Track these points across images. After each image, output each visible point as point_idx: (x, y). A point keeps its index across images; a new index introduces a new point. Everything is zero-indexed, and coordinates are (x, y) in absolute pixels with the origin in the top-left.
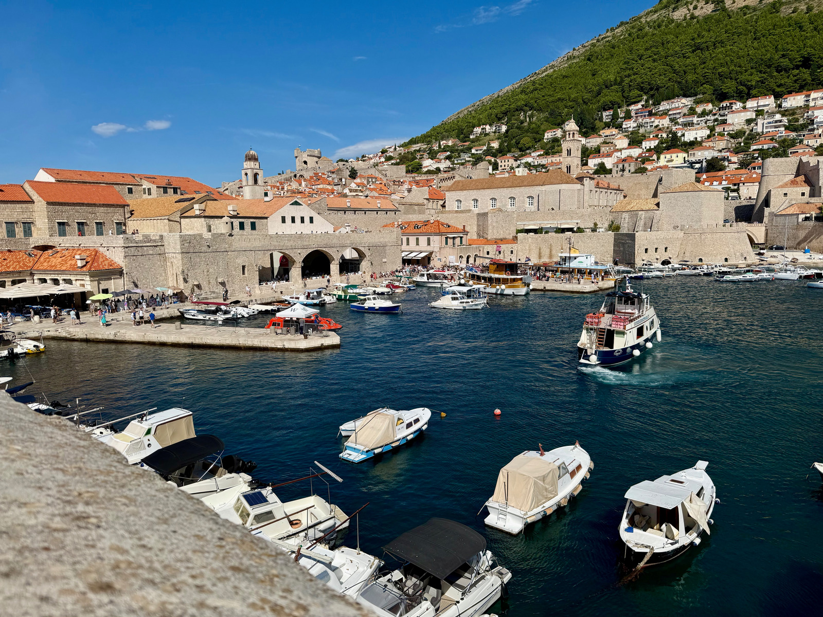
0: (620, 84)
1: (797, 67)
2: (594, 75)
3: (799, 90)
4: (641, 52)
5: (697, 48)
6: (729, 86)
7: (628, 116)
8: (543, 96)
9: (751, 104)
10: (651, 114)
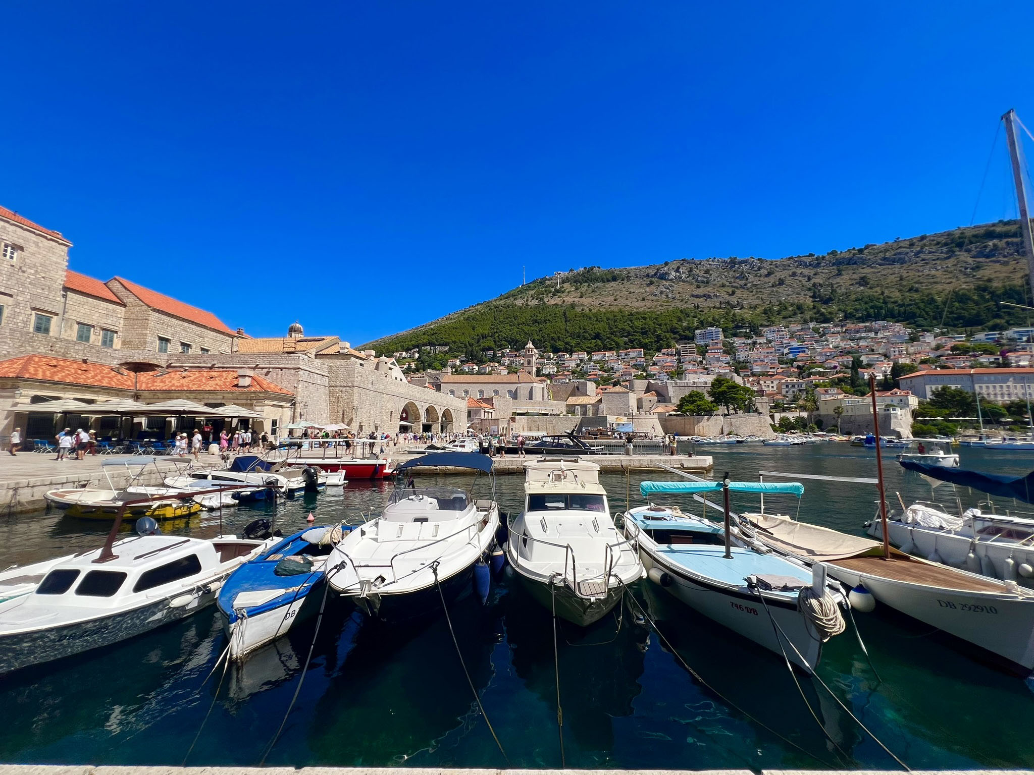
0: (491, 337)
1: (592, 339)
2: (473, 329)
3: (599, 350)
4: (502, 319)
5: (535, 321)
6: (560, 344)
7: (503, 356)
8: (442, 338)
9: (575, 356)
10: (516, 356)
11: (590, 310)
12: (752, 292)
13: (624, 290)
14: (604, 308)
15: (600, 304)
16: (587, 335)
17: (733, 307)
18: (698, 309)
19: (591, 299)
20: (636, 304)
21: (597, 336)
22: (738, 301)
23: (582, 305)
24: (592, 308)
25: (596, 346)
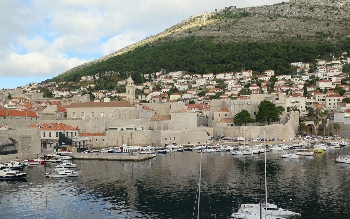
7: (155, 77)
11: (223, 41)
12: (342, 24)
13: (250, 24)
14: (234, 39)
15: (231, 35)
16: (216, 60)
17: (326, 36)
18: (300, 38)
19: (225, 32)
20: (257, 35)
21: (223, 62)
22: (329, 31)
23: (219, 37)
24: (225, 39)
25: (220, 69)
